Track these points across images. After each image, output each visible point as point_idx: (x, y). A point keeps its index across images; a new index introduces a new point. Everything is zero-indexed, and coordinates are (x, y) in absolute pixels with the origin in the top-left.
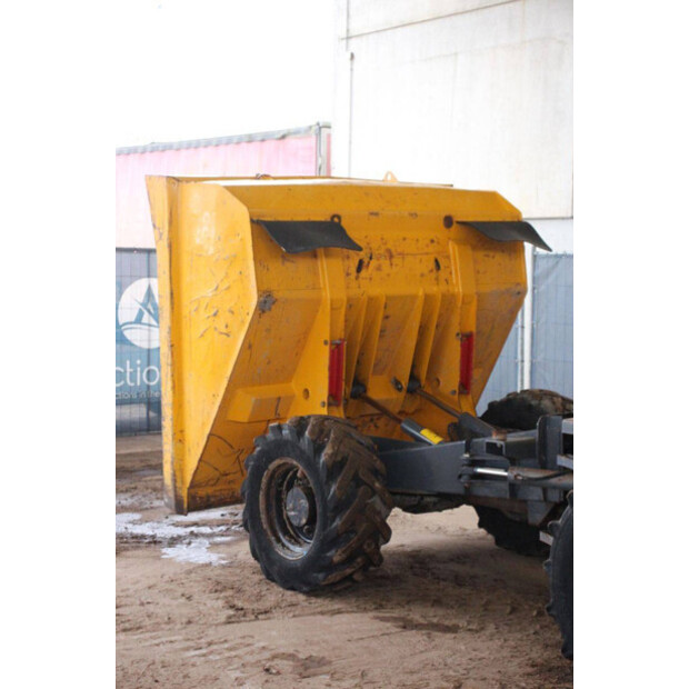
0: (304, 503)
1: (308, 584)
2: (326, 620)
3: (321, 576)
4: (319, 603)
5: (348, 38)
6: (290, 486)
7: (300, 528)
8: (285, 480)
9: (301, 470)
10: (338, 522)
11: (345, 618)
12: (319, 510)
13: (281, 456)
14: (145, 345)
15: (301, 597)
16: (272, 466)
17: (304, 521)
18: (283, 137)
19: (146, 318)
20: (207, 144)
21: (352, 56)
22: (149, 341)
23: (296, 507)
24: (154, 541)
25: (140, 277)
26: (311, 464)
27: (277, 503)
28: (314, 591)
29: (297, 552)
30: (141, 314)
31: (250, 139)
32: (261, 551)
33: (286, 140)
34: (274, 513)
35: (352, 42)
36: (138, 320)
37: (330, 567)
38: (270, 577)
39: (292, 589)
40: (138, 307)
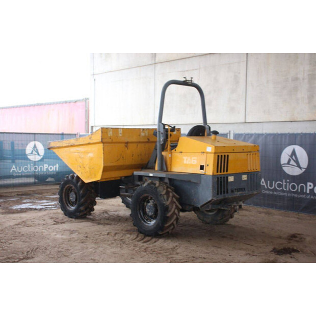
0: (74, 196)
1: (75, 216)
2: (79, 224)
3: (78, 214)
4: (77, 220)
5: (93, 75)
6: (71, 192)
7: (73, 202)
8: (69, 190)
9: (73, 188)
10: (82, 200)
11: (83, 223)
12: (78, 197)
13: (68, 184)
14: (34, 160)
15: (73, 219)
16: (66, 187)
17: (74, 200)
18: (76, 102)
19: (34, 152)
20: (54, 103)
21: (95, 80)
22: (35, 159)
23: (72, 197)
24: (36, 209)
25: (32, 141)
26: (76, 186)
27: (68, 196)
28: (77, 217)
29: (73, 208)
30: (32, 151)
31: (66, 102)
32: (64, 208)
33: (77, 103)
34: (67, 199)
35: (95, 76)
36: (32, 153)
37: (81, 211)
38: (66, 215)
39: (71, 218)
40: (32, 149)
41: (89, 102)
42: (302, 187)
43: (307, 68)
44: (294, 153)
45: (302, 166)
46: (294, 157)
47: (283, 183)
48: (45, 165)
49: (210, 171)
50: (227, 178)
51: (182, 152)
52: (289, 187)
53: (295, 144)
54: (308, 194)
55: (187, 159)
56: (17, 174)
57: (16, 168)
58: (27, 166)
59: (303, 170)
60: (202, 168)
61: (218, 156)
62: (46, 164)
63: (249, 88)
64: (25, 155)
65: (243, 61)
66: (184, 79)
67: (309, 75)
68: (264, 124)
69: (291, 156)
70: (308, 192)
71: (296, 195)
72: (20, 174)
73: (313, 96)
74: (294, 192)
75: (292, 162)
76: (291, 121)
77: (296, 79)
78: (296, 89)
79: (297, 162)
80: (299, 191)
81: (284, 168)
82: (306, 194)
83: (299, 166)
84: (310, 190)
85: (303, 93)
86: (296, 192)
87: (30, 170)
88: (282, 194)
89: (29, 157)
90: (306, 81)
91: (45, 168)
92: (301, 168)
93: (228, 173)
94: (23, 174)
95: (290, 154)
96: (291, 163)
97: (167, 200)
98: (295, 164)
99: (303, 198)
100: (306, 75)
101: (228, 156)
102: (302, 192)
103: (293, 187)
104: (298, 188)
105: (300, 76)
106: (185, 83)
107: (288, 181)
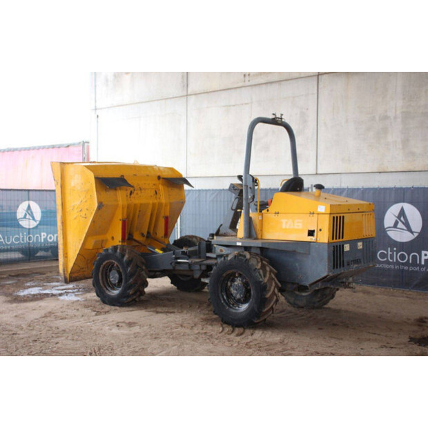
0: (117, 275)
1: (119, 303)
2: (130, 313)
3: (125, 299)
4: (124, 309)
5: (96, 109)
6: (110, 271)
7: (115, 285)
8: (110, 267)
9: (116, 263)
10: (131, 280)
11: (133, 312)
12: (123, 277)
13: (108, 259)
14: (27, 227)
15: (118, 308)
16: (104, 263)
17: (117, 281)
18: (68, 146)
19: (28, 216)
20: (34, 148)
21: (98, 116)
22: (29, 225)
23: (114, 277)
25: (25, 200)
26: (120, 261)
27: (106, 276)
29: (116, 292)
30: (26, 215)
31: (53, 147)
32: (100, 293)
33: (70, 147)
34: (104, 279)
35: (98, 111)
36: (25, 217)
37: (128, 296)
38: (104, 302)
39: (114, 305)
40: (24, 212)
41: (88, 146)
42: (414, 257)
43: (400, 103)
44: (402, 213)
45: (413, 230)
46: (402, 219)
47: (387, 252)
48: (42, 234)
49: (324, 237)
50: (343, 246)
51: (278, 213)
52: (397, 257)
53: (404, 202)
54: (423, 266)
55: (286, 223)
56: (6, 247)
57: (4, 239)
58: (19, 235)
59: (416, 235)
60: (311, 233)
61: (334, 217)
62: (44, 232)
63: (322, 129)
64: (15, 219)
65: (313, 94)
66: (274, 117)
67: (403, 112)
68: (343, 175)
69: (399, 217)
70: (423, 263)
71: (406, 268)
72: (9, 247)
73: (408, 140)
74: (403, 264)
75: (400, 225)
76: (380, 172)
77: (386, 118)
78: (385, 131)
79: (407, 224)
80: (411, 262)
81: (388, 232)
82: (420, 265)
83: (409, 229)
84: (425, 260)
85: (395, 136)
86: (407, 264)
87: (23, 240)
88: (386, 266)
89: (20, 223)
90: (399, 120)
91: (43, 238)
92: (412, 232)
93: (344, 239)
94: (13, 247)
95: (397, 214)
96: (398, 226)
97: (265, 276)
98: (405, 228)
99: (417, 271)
100: (398, 112)
101: (343, 217)
102: (414, 263)
103: (402, 257)
104: (409, 258)
105: (391, 114)
106: (275, 121)
107: (395, 249)
